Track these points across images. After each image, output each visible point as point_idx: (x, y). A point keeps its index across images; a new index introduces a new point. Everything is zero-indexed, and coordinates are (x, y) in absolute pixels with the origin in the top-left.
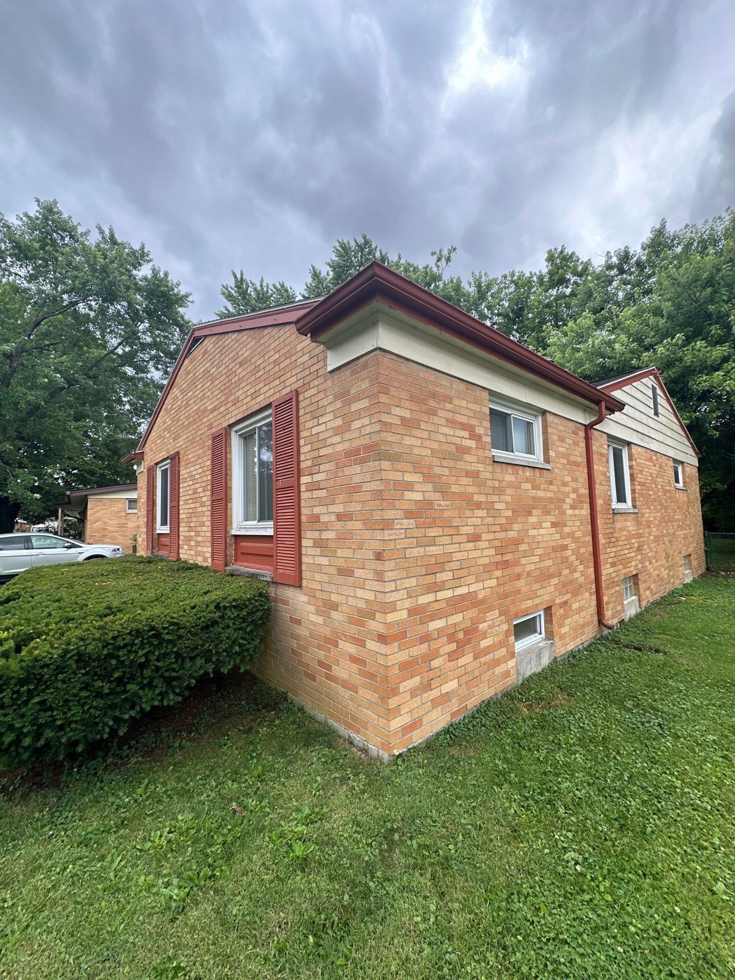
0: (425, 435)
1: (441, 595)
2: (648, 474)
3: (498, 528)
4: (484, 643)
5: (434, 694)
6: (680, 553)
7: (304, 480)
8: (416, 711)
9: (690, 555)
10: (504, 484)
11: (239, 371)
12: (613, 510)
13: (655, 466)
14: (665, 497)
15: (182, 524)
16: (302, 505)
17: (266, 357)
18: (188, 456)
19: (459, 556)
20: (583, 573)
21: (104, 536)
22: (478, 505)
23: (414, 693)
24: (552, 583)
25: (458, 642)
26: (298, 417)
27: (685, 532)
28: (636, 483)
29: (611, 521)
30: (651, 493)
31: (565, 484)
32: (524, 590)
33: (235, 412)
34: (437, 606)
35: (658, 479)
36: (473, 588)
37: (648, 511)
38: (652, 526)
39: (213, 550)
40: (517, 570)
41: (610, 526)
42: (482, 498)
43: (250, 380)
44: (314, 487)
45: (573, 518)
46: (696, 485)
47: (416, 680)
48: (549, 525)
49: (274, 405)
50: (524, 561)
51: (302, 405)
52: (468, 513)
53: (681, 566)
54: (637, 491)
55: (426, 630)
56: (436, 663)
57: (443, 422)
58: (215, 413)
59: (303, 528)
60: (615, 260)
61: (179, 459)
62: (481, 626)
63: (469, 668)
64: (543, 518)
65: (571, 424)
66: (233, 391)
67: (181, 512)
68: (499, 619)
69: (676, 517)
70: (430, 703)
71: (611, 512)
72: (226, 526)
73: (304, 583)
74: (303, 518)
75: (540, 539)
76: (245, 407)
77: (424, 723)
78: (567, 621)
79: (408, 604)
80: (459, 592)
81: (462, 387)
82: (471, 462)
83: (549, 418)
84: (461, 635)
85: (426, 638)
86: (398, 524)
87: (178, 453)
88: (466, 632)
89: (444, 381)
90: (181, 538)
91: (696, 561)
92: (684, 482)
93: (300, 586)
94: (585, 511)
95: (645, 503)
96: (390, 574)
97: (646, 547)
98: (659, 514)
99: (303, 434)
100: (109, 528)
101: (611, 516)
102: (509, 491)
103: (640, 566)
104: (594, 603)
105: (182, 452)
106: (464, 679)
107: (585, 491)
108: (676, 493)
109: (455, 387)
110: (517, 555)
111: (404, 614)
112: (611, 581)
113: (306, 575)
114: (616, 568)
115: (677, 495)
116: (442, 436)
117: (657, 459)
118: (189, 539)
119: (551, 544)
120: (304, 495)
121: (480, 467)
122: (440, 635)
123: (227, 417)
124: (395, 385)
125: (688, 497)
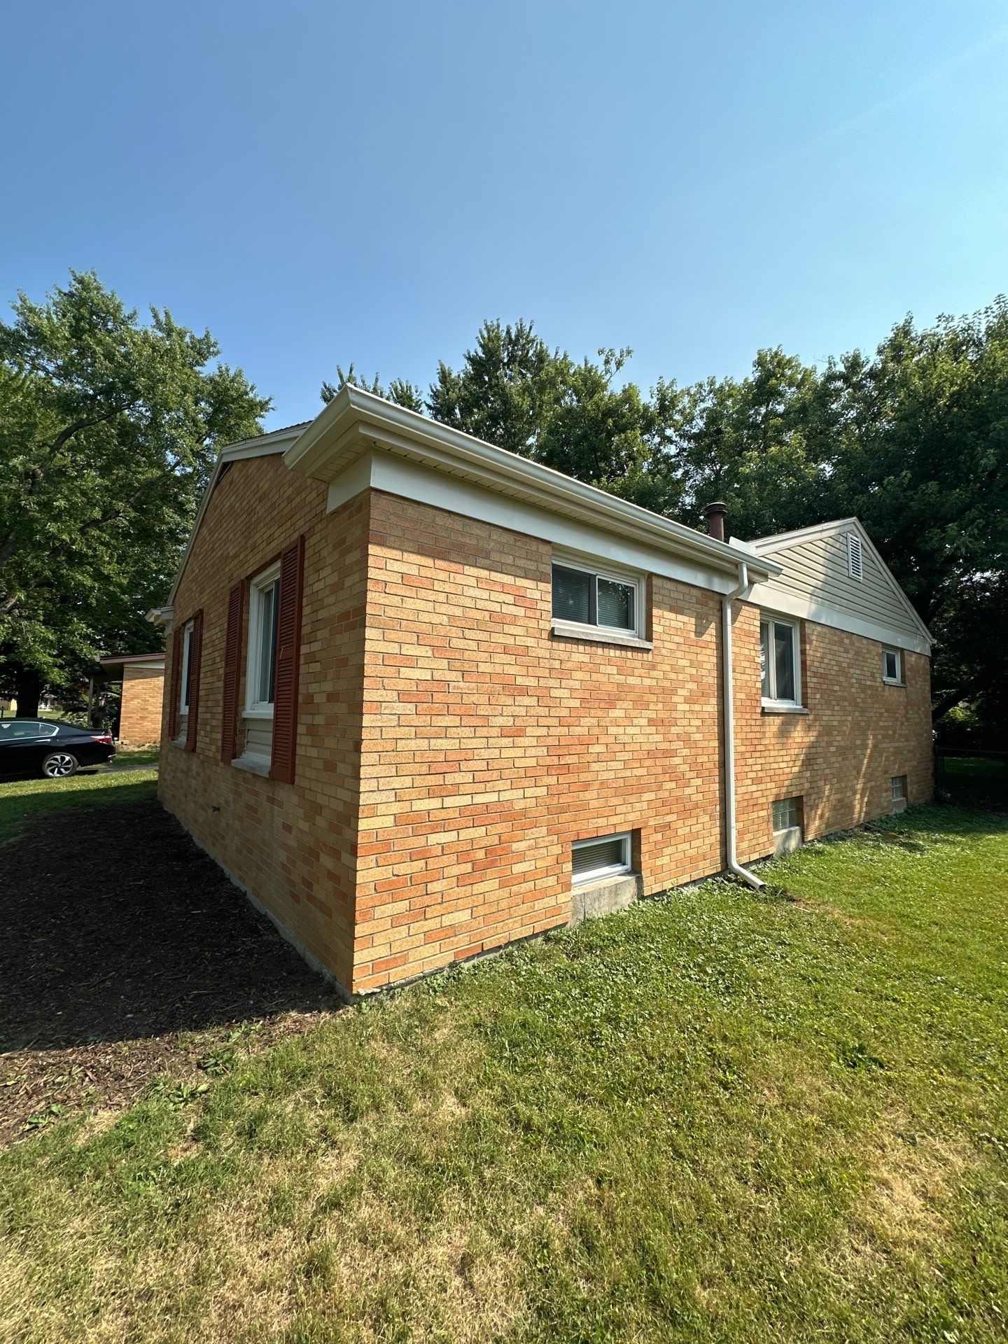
0: (442, 598)
1: (449, 802)
2: (833, 663)
3: (555, 722)
4: (518, 868)
5: (431, 924)
6: (886, 772)
7: (304, 649)
8: (398, 943)
9: (904, 777)
10: (569, 665)
11: (258, 508)
12: (763, 708)
13: (846, 651)
14: (862, 696)
15: (201, 704)
16: (300, 681)
17: (282, 491)
18: (210, 616)
19: (486, 754)
20: (702, 789)
21: (142, 718)
22: (524, 690)
23: (396, 921)
24: (643, 799)
25: (473, 862)
26: (302, 570)
27: (897, 744)
28: (808, 673)
29: (759, 723)
30: (837, 688)
31: (675, 669)
32: (594, 804)
33: (252, 561)
34: (443, 815)
35: (852, 671)
36: (506, 796)
37: (829, 712)
38: (835, 733)
39: (223, 738)
40: (583, 777)
41: (757, 729)
42: (532, 682)
43: (267, 521)
44: (312, 658)
45: (688, 715)
46: (925, 681)
47: (402, 906)
48: (644, 722)
49: (283, 553)
50: (595, 767)
51: (307, 554)
52: (504, 700)
53: (886, 790)
54: (809, 685)
55: (424, 844)
56: (434, 887)
57: (473, 582)
58: (236, 561)
59: (300, 711)
60: (840, 368)
61: (202, 618)
62: (515, 846)
63: (492, 897)
64: (634, 713)
65: (694, 592)
66: (253, 533)
67: (201, 687)
68: (547, 839)
69: (881, 724)
70: (422, 935)
71: (759, 710)
72: (237, 706)
73: (297, 779)
74: (300, 699)
75: (627, 739)
76: (260, 555)
77: (410, 960)
78: (667, 851)
79: (396, 808)
80: (480, 799)
81: (506, 538)
82: (517, 635)
83: (656, 581)
84: (480, 854)
85: (422, 854)
86: (385, 708)
87: (201, 611)
88: (488, 850)
89: (477, 531)
90: (199, 721)
91: (916, 786)
92: (903, 676)
93: (293, 783)
94: (712, 707)
95: (823, 701)
96: (369, 769)
97: (820, 761)
98: (850, 718)
99: (307, 591)
100: (150, 708)
101: (759, 716)
102: (578, 675)
103: (807, 786)
104: (717, 830)
105: (205, 610)
106: (482, 911)
107: (712, 680)
108: (884, 691)
109: (495, 537)
110: (587, 758)
111: (389, 821)
112: (751, 802)
113: (299, 770)
114: (763, 787)
115: (886, 694)
116: (469, 600)
117: (852, 644)
118: (206, 722)
119: (645, 747)
120: (303, 669)
121: (530, 642)
122: (445, 852)
123: (246, 566)
124: (395, 534)
125: (907, 696)
